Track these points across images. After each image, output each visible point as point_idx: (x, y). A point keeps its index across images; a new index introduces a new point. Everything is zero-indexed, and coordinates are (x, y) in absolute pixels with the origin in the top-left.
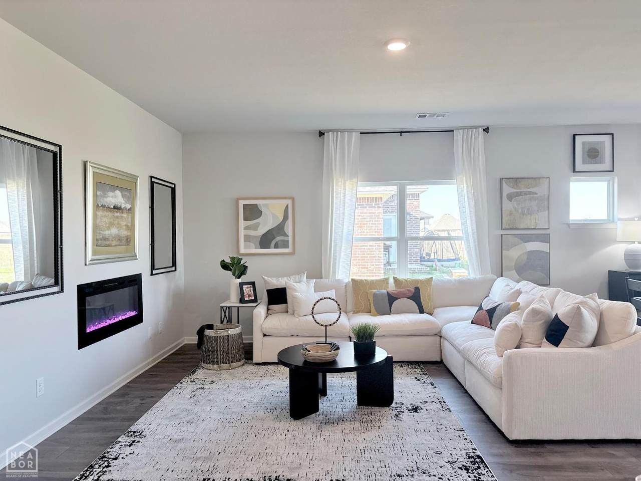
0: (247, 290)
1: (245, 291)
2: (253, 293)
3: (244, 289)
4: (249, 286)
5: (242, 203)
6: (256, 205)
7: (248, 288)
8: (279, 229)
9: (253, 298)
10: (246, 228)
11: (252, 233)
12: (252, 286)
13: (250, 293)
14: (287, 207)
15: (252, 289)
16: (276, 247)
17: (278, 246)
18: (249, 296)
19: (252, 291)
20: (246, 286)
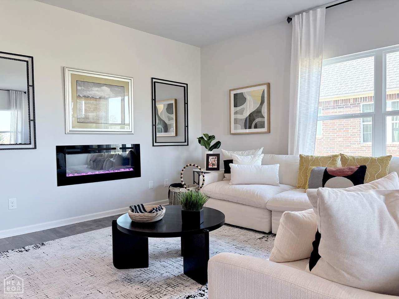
0: (212, 160)
1: (210, 161)
2: (216, 163)
3: (210, 159)
4: (214, 157)
5: (233, 93)
6: (242, 94)
7: (213, 158)
8: (258, 112)
9: (216, 167)
10: (236, 113)
11: (239, 117)
12: (216, 157)
13: (214, 162)
14: (264, 92)
15: (216, 159)
16: (256, 127)
17: (257, 127)
18: (213, 165)
19: (216, 161)
20: (212, 157)
